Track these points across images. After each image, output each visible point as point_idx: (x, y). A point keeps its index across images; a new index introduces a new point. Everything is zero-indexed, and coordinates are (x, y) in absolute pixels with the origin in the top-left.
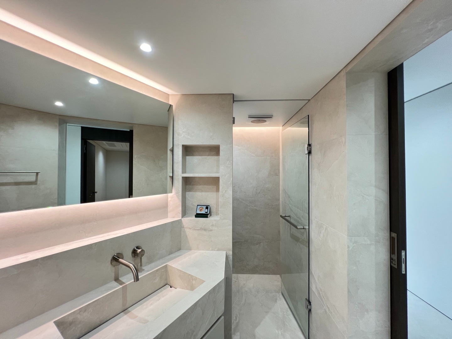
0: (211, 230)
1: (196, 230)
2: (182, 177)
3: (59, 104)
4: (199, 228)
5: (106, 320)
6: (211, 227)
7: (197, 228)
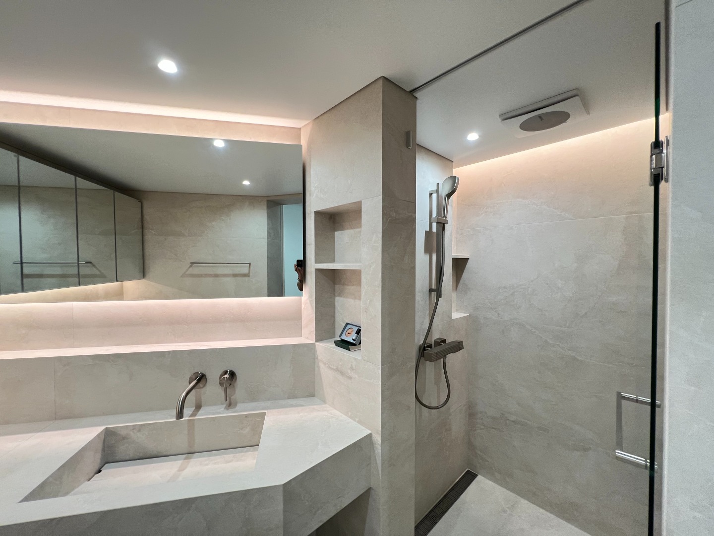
0: (350, 378)
1: (331, 368)
2: (316, 269)
3: (246, 183)
4: (335, 368)
5: (164, 454)
6: (349, 371)
7: (332, 367)
